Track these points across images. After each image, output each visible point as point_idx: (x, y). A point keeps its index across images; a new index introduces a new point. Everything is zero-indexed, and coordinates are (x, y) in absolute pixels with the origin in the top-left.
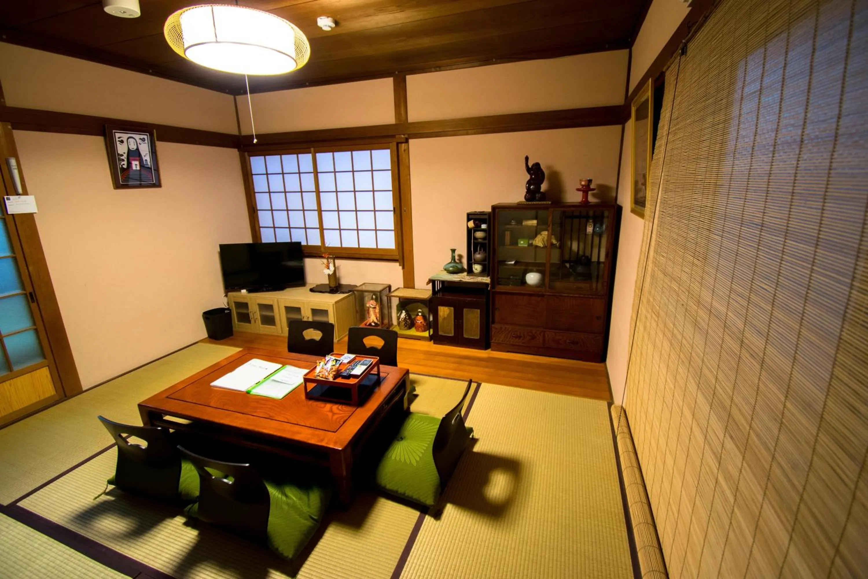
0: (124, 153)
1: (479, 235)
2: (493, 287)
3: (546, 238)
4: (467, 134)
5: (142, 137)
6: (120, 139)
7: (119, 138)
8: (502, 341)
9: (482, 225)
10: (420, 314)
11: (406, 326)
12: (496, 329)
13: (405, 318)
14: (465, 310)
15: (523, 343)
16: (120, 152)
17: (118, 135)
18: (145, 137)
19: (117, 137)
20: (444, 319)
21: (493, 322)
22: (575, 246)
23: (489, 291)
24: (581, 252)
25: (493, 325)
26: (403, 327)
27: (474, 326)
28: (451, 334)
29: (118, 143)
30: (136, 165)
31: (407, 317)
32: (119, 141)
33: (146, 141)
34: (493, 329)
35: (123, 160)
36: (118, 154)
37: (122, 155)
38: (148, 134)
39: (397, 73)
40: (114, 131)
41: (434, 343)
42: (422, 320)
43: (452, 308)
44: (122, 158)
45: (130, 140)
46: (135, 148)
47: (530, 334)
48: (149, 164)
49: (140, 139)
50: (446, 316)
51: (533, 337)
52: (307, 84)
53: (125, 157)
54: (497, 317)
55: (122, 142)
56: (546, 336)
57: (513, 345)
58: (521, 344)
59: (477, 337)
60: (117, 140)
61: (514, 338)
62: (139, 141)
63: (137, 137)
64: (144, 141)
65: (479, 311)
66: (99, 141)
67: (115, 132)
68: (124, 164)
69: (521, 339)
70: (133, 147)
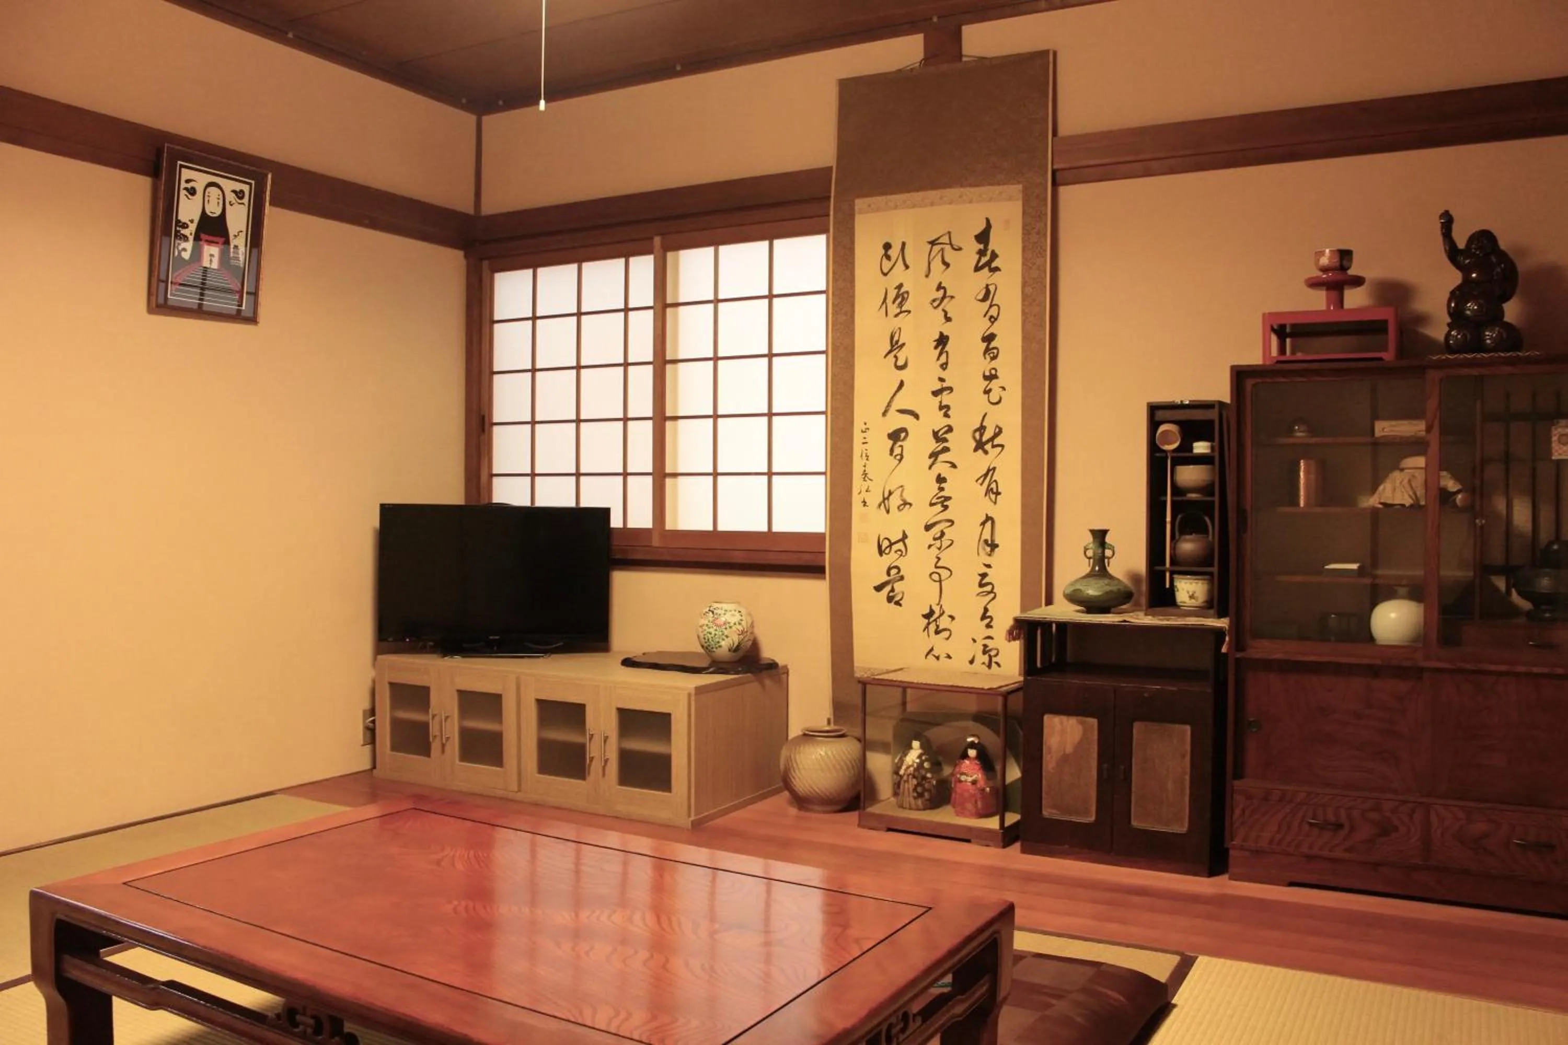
0: (192, 221)
1: (1189, 475)
2: (1239, 645)
3: (1420, 476)
4: (1148, 174)
5: (238, 186)
6: (189, 186)
7: (188, 181)
8: (1271, 842)
9: (1196, 445)
10: (972, 753)
11: (920, 795)
12: (1249, 797)
13: (920, 766)
14: (1138, 728)
15: (1349, 850)
16: (183, 217)
17: (186, 174)
18: (246, 188)
19: (183, 178)
20: (1065, 759)
21: (1239, 775)
22: (1521, 515)
23: (1225, 655)
24: (1545, 535)
25: (1237, 783)
26: (909, 799)
27: (1170, 785)
28: (1087, 812)
29: (183, 193)
30: (212, 255)
31: (926, 765)
32: (186, 189)
33: (246, 200)
34: (1238, 798)
35: (185, 238)
36: (178, 221)
37: (185, 226)
38: (253, 182)
39: (935, 19)
40: (179, 162)
41: (1024, 851)
42: (978, 775)
43: (1093, 722)
44: (184, 231)
45: (213, 191)
46: (218, 212)
47: (1374, 816)
48: (242, 258)
49: (234, 191)
50: (1069, 749)
51: (1385, 829)
52: (678, 68)
53: (190, 231)
54: (1252, 757)
55: (192, 192)
56: (1434, 820)
57: (1310, 858)
58: (1338, 853)
59: (1181, 828)
60: (183, 185)
61: (1316, 831)
62: (230, 197)
63: (229, 185)
64: (241, 198)
65: (1188, 728)
66: (141, 185)
67: (181, 166)
68: (184, 250)
69: (1343, 833)
70: (214, 210)
